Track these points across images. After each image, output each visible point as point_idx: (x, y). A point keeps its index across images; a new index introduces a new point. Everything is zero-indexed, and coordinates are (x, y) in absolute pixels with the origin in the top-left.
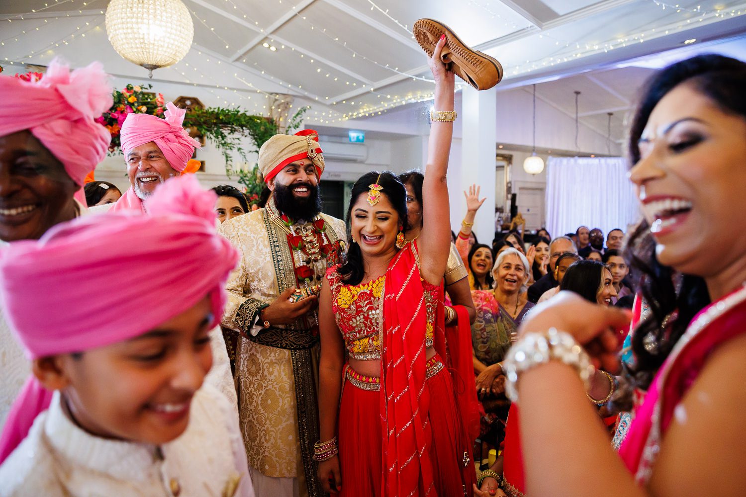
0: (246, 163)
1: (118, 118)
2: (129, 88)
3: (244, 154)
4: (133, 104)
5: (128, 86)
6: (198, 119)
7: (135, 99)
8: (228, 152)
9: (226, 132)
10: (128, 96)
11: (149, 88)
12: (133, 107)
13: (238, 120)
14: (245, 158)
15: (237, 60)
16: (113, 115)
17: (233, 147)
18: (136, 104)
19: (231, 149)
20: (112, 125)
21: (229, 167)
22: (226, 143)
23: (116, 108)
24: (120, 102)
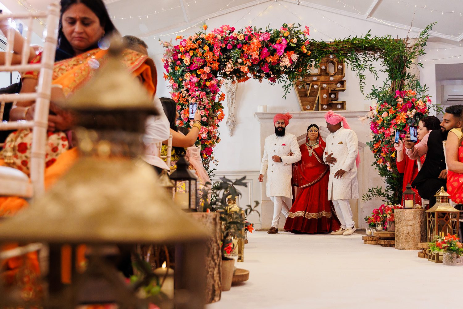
0: (377, 79)
1: (277, 48)
2: (285, 27)
3: (374, 72)
4: (287, 37)
5: (283, 25)
6: (337, 47)
7: (289, 33)
8: (362, 72)
9: (359, 56)
10: (284, 32)
11: (299, 27)
12: (287, 39)
13: (369, 43)
14: (376, 75)
15: (371, 15)
16: (273, 47)
17: (366, 68)
18: (289, 37)
19: (364, 70)
20: (273, 55)
21: (363, 85)
22: (359, 65)
23: (276, 41)
24: (278, 36)
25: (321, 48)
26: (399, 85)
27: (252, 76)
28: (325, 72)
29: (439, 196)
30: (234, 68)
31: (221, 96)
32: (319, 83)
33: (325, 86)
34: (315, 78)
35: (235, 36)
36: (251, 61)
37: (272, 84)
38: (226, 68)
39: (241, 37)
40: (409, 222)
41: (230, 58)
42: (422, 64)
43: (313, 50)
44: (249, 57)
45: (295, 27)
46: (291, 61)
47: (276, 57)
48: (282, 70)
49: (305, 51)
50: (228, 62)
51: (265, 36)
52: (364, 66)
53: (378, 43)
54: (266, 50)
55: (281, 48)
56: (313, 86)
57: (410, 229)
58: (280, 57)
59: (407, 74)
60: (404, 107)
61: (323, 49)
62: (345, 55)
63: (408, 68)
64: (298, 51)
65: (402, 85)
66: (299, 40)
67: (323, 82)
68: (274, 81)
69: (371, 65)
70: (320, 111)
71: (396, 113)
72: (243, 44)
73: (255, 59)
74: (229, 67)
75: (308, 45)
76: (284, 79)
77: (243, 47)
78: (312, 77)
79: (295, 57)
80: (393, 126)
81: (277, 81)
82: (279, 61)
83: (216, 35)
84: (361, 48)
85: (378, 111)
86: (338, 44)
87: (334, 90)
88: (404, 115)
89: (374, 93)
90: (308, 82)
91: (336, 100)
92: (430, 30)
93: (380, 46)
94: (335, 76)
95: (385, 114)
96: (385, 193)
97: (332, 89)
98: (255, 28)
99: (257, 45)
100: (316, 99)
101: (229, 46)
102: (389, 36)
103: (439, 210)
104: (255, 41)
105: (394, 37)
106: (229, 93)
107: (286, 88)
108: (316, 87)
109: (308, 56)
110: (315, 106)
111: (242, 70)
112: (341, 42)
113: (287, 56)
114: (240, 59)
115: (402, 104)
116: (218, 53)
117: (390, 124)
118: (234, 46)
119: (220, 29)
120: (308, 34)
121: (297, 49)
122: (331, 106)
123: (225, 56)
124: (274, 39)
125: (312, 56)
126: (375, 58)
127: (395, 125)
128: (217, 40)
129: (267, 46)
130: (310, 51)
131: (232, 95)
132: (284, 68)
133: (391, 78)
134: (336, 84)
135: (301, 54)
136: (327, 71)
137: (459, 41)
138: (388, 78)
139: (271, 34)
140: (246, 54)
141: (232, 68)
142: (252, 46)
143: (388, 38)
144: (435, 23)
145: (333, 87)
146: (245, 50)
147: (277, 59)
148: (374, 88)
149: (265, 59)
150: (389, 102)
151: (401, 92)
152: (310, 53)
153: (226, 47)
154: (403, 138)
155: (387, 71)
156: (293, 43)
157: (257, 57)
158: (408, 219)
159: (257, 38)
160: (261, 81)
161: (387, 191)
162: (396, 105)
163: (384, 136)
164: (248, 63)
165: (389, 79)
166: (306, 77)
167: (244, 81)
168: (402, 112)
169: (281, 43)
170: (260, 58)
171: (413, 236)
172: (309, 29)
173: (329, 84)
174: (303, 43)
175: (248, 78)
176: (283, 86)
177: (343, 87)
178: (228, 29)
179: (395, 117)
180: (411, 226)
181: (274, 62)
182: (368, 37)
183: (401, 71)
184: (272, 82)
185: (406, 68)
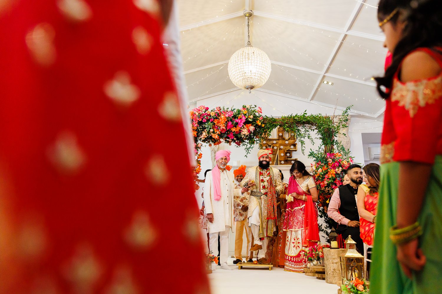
0: (313, 145)
1: (238, 122)
2: (244, 107)
3: (311, 139)
4: (246, 115)
6: (283, 121)
7: (247, 112)
8: (302, 139)
9: (300, 128)
10: (243, 111)
11: (255, 107)
12: (246, 116)
13: (306, 119)
14: (313, 141)
15: (312, 99)
16: (236, 121)
17: (305, 136)
18: (247, 114)
19: (304, 138)
20: (236, 127)
21: (304, 148)
22: (300, 134)
23: (238, 117)
24: (239, 114)
25: (272, 122)
26: (329, 149)
27: (224, 141)
28: (281, 138)
29: (348, 244)
30: (208, 135)
31: (199, 155)
32: (278, 145)
33: (282, 147)
34: (275, 142)
35: (208, 113)
36: (220, 130)
37: (237, 147)
38: (202, 136)
39: (213, 114)
40: (334, 260)
41: (205, 128)
42: (345, 134)
43: (266, 123)
44: (219, 128)
45: (252, 108)
46: (249, 131)
47: (238, 128)
48: (243, 137)
49: (260, 124)
50: (204, 131)
51: (229, 114)
52: (303, 135)
53: (312, 119)
54: (230, 123)
55: (241, 122)
56: (273, 147)
57: (335, 266)
58: (241, 128)
59: (335, 141)
60: (334, 165)
61: (273, 122)
62: (289, 127)
63: (336, 136)
64: (255, 124)
65: (332, 148)
66: (255, 117)
67: (281, 145)
68: (239, 145)
69: (309, 134)
70: (279, 166)
71: (327, 170)
72: (214, 119)
73: (223, 129)
74: (204, 135)
75: (261, 120)
76: (246, 143)
77: (214, 120)
78: (272, 141)
79: (252, 128)
80: (326, 179)
81: (241, 144)
82: (240, 131)
83: (195, 112)
84: (301, 122)
85: (316, 167)
86: (284, 119)
87: (289, 150)
88: (333, 171)
89: (311, 154)
90: (270, 145)
91: (291, 158)
92: (349, 110)
93: (314, 121)
94: (289, 140)
95: (320, 170)
96: (325, 229)
97: (287, 150)
98: (223, 108)
99: (224, 120)
100: (276, 156)
101: (205, 120)
102: (320, 114)
103: (348, 255)
104: (222, 117)
105: (324, 115)
106: (213, 152)
107: (247, 150)
108: (275, 148)
109: (263, 127)
110: (275, 161)
111: (213, 137)
112: (286, 118)
113: (246, 127)
114: (212, 129)
115: (331, 163)
116: (196, 125)
117: (324, 178)
118: (208, 120)
119: (198, 108)
120: (261, 113)
121: (253, 122)
122: (287, 162)
123: (201, 127)
124: (236, 116)
125: (265, 127)
126: (312, 130)
127: (327, 179)
128: (195, 116)
129: (231, 121)
130: (264, 124)
131: (215, 153)
132: (244, 136)
133: (324, 144)
134: (290, 146)
135: (257, 126)
136: (283, 137)
137: (376, 117)
138: (321, 144)
139: (234, 112)
140: (217, 126)
141: (207, 135)
142: (221, 120)
143: (319, 116)
144: (352, 106)
145: (288, 148)
146: (216, 123)
147: (239, 130)
148: (312, 151)
149: (230, 130)
150: (322, 161)
151: (331, 154)
152: (263, 125)
153: (202, 121)
154: (334, 188)
155: (320, 138)
156: (251, 119)
157: (224, 128)
158: (334, 257)
159: (224, 115)
160: (230, 144)
161: (326, 228)
162: (327, 163)
163: (321, 187)
164: (218, 132)
165: (323, 144)
166: (268, 141)
167: (218, 144)
168: (332, 169)
169: (241, 118)
170: (226, 129)
171: (338, 272)
172: (262, 109)
173: (285, 146)
174: (258, 119)
175: (220, 142)
176: (245, 148)
177: (296, 148)
178: (204, 109)
179: (327, 173)
180: (336, 263)
181: (237, 132)
182: (305, 115)
183: (331, 139)
184: (238, 145)
185: (335, 137)
